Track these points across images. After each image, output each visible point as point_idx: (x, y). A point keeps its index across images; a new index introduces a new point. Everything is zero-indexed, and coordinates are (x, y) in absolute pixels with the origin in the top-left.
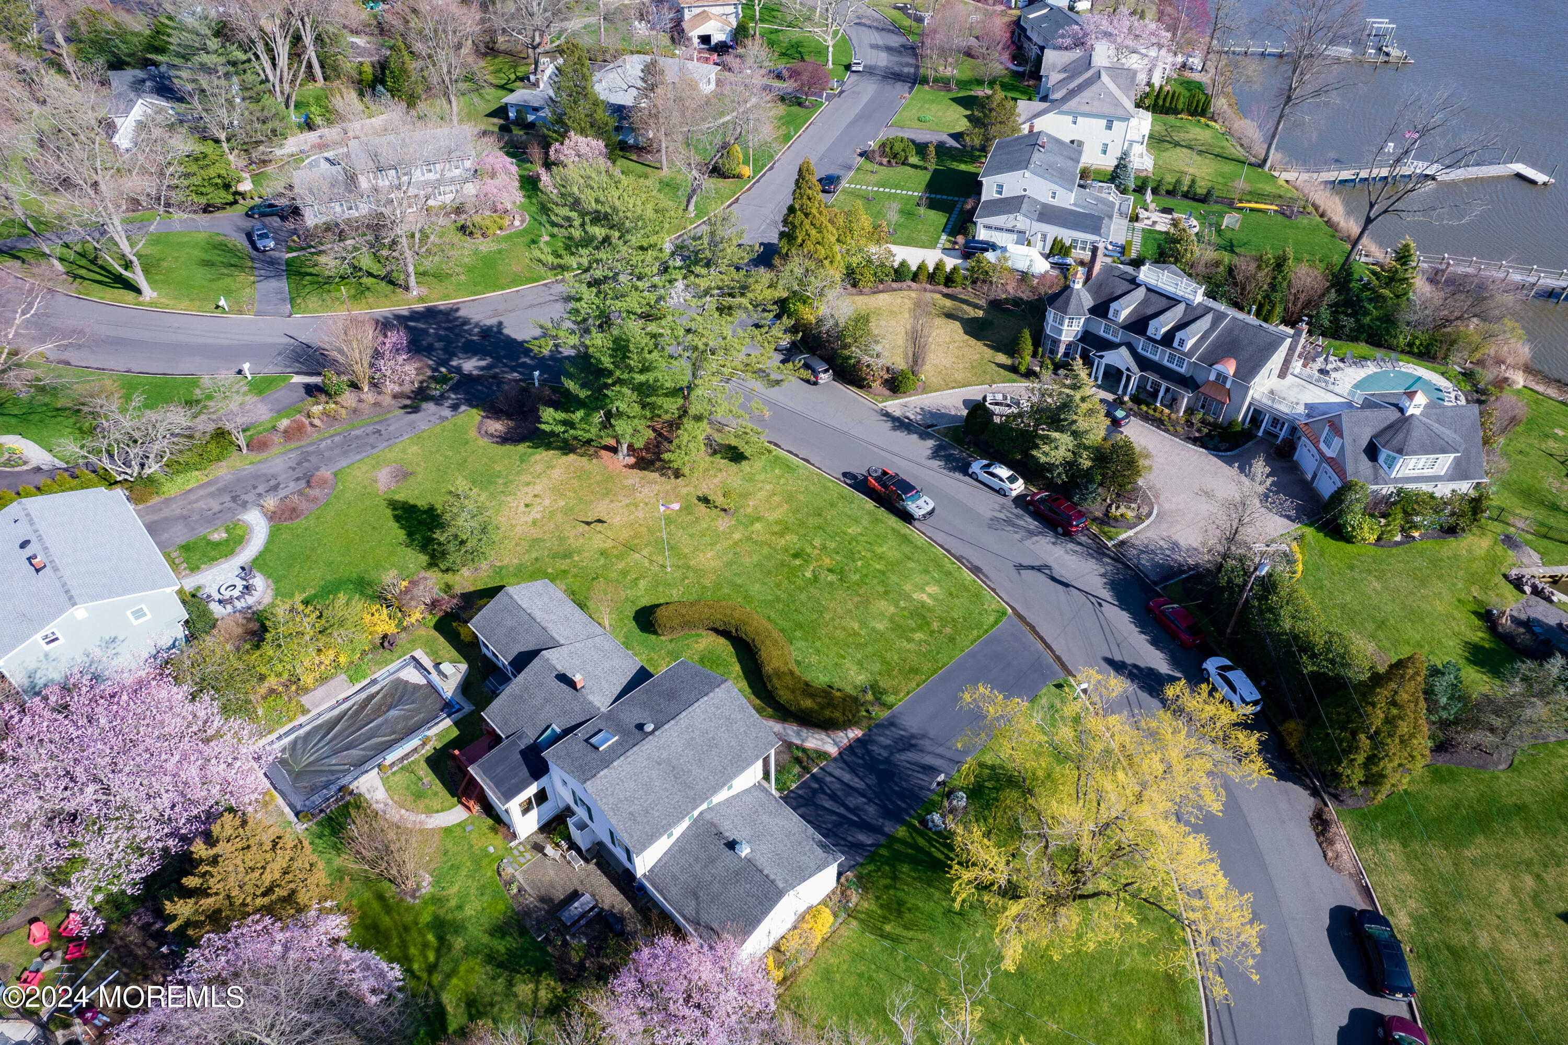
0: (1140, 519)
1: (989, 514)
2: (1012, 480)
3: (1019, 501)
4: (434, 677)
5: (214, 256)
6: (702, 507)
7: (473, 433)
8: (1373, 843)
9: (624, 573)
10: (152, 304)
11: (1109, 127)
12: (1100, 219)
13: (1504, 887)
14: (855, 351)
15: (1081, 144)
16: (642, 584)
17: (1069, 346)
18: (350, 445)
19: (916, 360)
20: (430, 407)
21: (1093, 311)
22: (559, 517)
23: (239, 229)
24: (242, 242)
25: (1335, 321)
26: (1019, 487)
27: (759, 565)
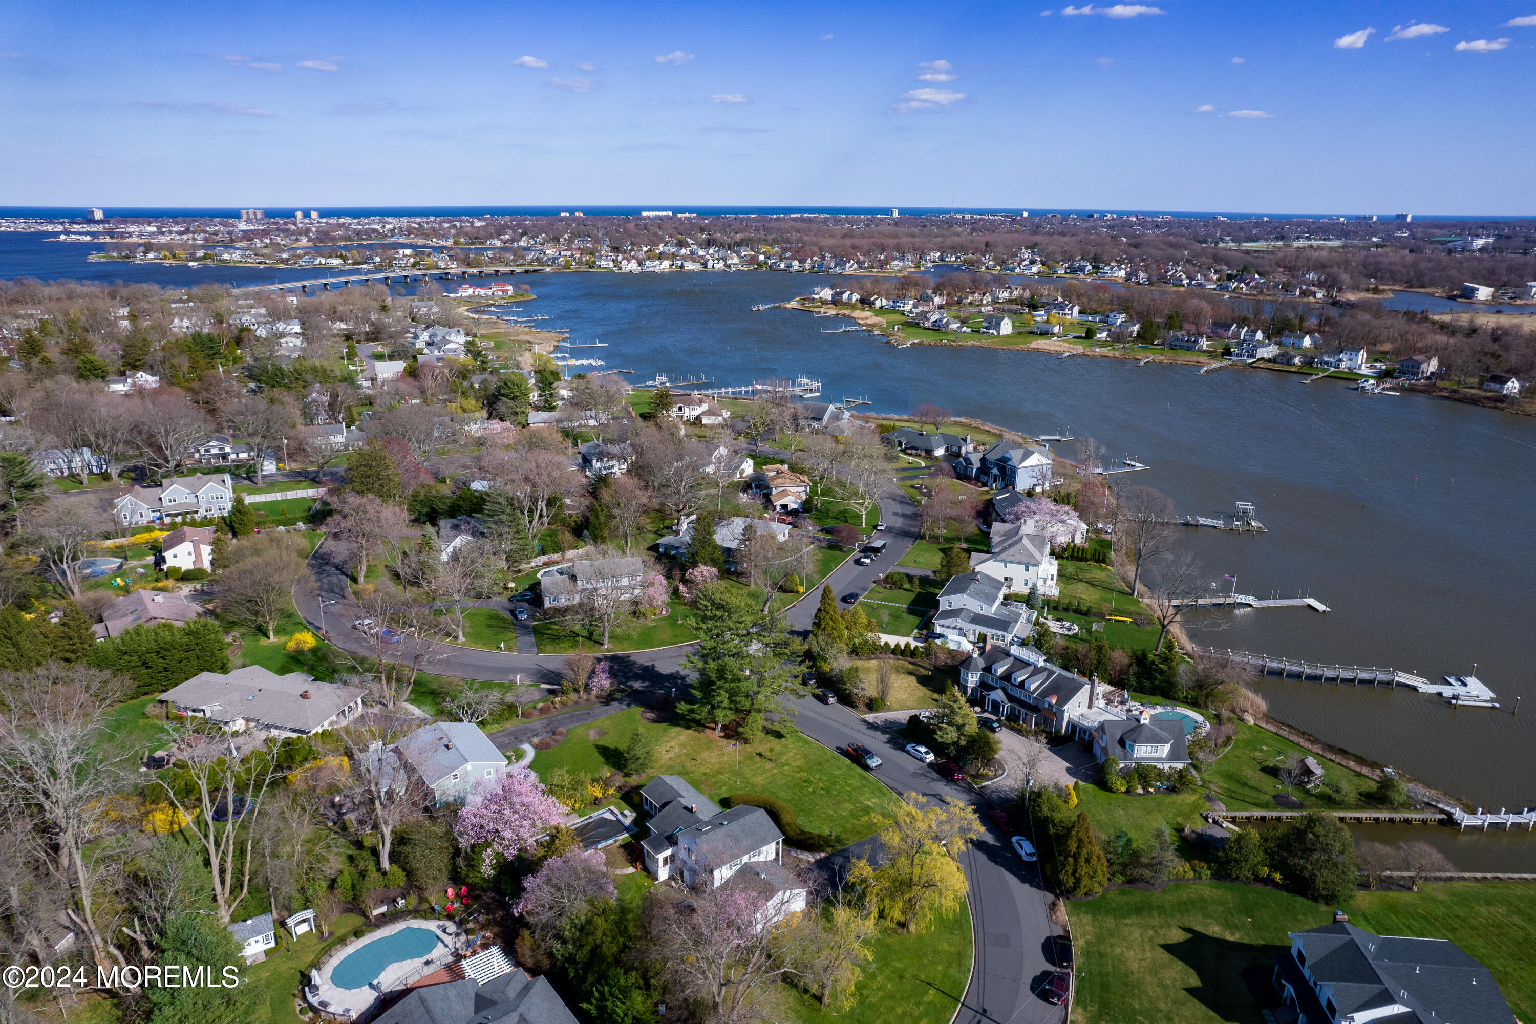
0: (996, 776)
1: (913, 770)
2: (927, 753)
3: (930, 765)
4: (620, 817)
5: (493, 622)
6: (758, 758)
7: (638, 717)
8: (1078, 915)
9: (715, 783)
10: (463, 644)
11: (1027, 570)
12: (1009, 623)
13: (1137, 934)
14: (848, 686)
15: (1011, 579)
16: (724, 788)
17: (973, 689)
18: (573, 718)
19: (884, 693)
20: (616, 704)
21: (983, 669)
22: (683, 758)
23: (505, 609)
24: (507, 616)
25: (1139, 682)
26: (931, 757)
27: (785, 784)
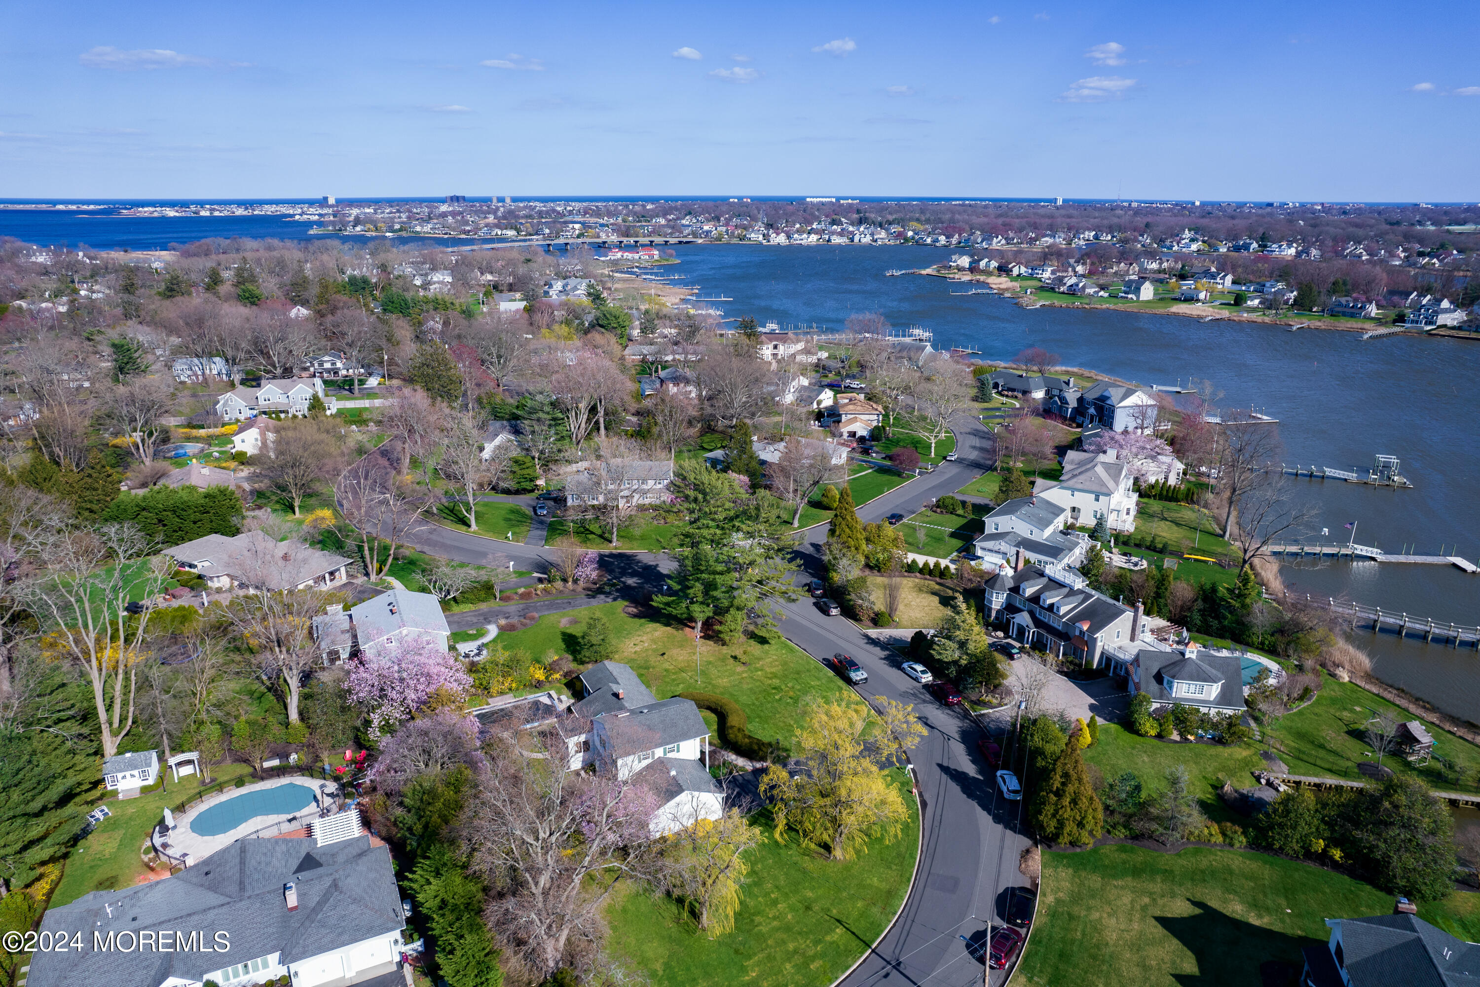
0: (1000, 705)
1: (903, 689)
2: (923, 672)
3: (926, 686)
4: (556, 701)
5: (512, 516)
6: (732, 660)
7: (620, 610)
8: (1056, 867)
9: (674, 680)
10: (474, 532)
11: (1097, 500)
12: (1062, 550)
13: (1126, 899)
14: (853, 596)
15: (1079, 510)
16: (681, 686)
17: (998, 611)
18: (552, 606)
19: (892, 608)
20: (602, 597)
21: (1010, 589)
22: (650, 652)
23: (529, 505)
24: (529, 512)
26: (927, 678)
27: (751, 689)
